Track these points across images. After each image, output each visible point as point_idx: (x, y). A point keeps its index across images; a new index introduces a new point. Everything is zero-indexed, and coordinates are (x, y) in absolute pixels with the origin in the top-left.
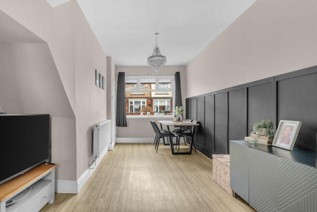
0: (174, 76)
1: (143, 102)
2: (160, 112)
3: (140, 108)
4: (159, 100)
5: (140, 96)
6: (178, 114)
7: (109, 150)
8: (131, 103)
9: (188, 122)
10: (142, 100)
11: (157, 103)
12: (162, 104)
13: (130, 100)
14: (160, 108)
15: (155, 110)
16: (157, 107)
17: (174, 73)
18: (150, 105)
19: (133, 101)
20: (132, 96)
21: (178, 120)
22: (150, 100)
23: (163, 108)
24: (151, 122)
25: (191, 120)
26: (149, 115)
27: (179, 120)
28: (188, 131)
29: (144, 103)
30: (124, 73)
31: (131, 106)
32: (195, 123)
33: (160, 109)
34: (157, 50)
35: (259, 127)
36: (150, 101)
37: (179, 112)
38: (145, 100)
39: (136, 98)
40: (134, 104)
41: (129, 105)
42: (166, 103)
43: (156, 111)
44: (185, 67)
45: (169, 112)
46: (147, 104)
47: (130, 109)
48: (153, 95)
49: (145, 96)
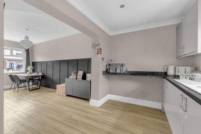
9: (35, 74)
25: (37, 73)
28: (37, 78)
32: (40, 74)
34: (27, 38)
35: (74, 73)
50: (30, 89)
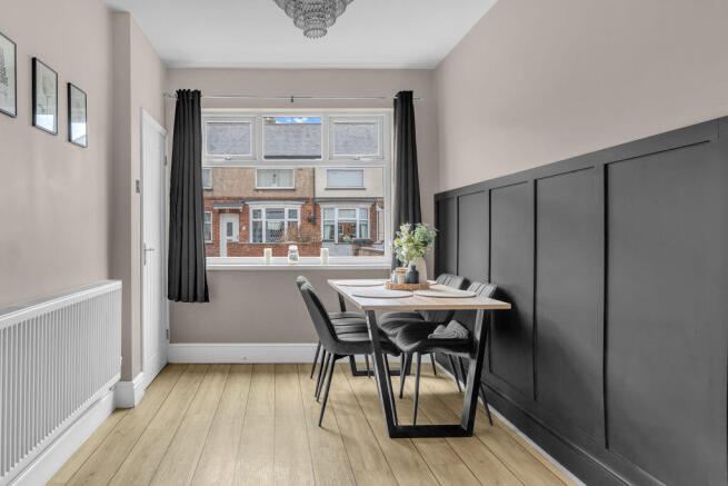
0: (392, 110)
1: (293, 211)
2: (341, 241)
3: (282, 230)
4: (337, 208)
5: (283, 195)
6: (410, 257)
7: (117, 409)
8: (257, 213)
10: (287, 207)
11: (332, 216)
12: (347, 218)
13: (253, 206)
14: (340, 228)
15: (324, 234)
16: (333, 226)
17: (392, 96)
18: (313, 220)
19: (263, 207)
20: (260, 194)
21: (408, 282)
22: (313, 206)
23: (349, 228)
24: (299, 285)
25: (459, 281)
26: (294, 258)
27: (414, 279)
28: (454, 330)
29: (293, 213)
30: (197, 94)
31: (255, 224)
32: (480, 298)
33: (340, 232)
36: (310, 208)
37: (416, 247)
38: (297, 207)
39: (269, 199)
40: (264, 218)
41: (251, 219)
42: (358, 215)
43: (327, 237)
44: (432, 73)
45: (369, 243)
46: (302, 218)
47: (255, 231)
48: (320, 193)
49: (298, 194)
50: (404, 420)
